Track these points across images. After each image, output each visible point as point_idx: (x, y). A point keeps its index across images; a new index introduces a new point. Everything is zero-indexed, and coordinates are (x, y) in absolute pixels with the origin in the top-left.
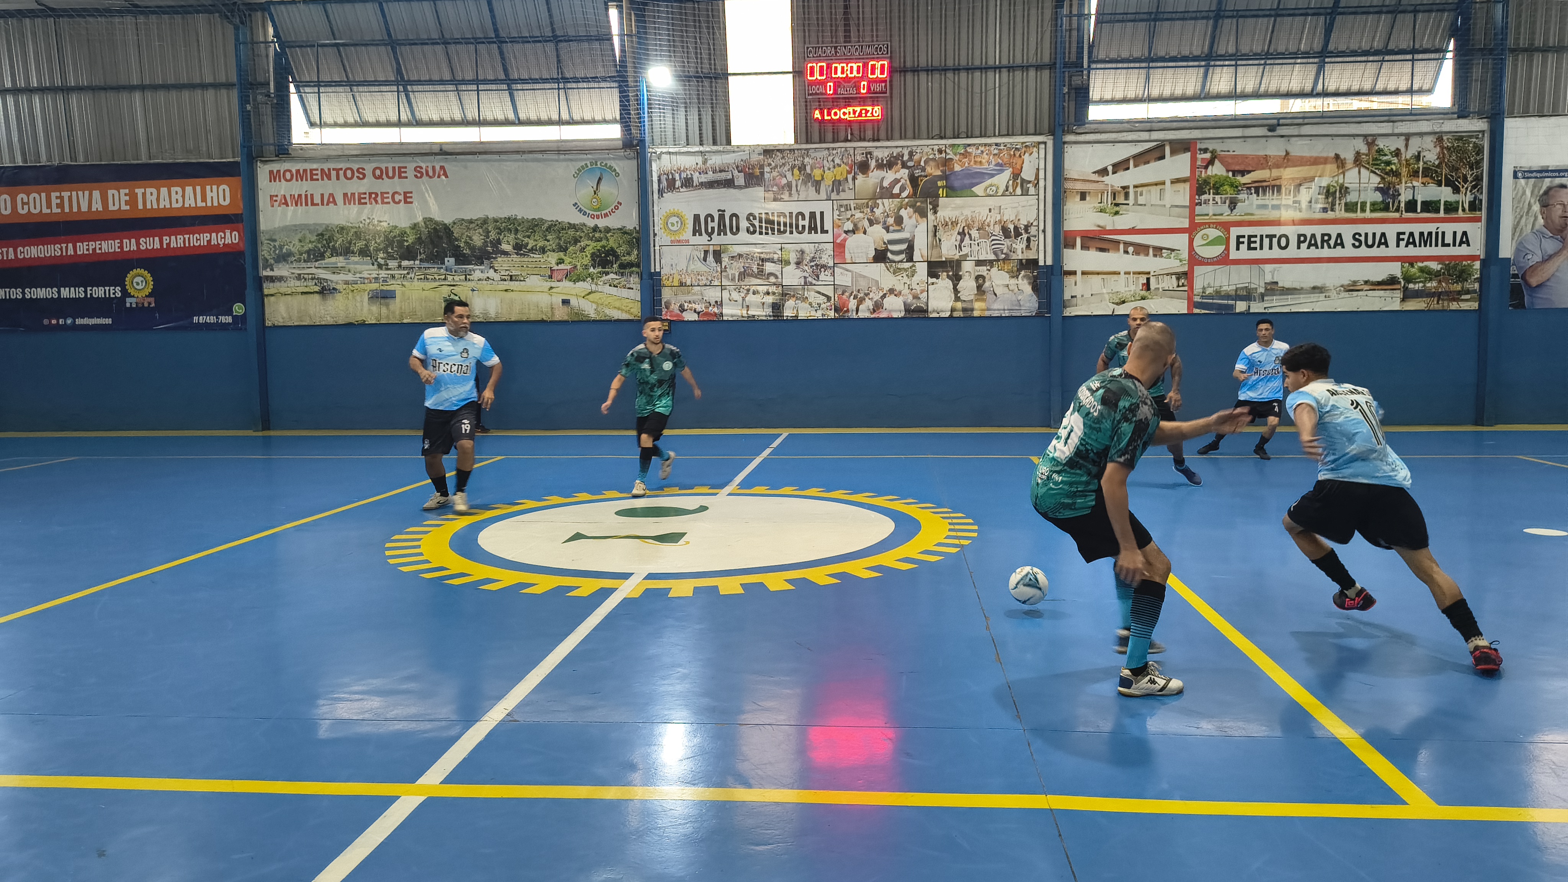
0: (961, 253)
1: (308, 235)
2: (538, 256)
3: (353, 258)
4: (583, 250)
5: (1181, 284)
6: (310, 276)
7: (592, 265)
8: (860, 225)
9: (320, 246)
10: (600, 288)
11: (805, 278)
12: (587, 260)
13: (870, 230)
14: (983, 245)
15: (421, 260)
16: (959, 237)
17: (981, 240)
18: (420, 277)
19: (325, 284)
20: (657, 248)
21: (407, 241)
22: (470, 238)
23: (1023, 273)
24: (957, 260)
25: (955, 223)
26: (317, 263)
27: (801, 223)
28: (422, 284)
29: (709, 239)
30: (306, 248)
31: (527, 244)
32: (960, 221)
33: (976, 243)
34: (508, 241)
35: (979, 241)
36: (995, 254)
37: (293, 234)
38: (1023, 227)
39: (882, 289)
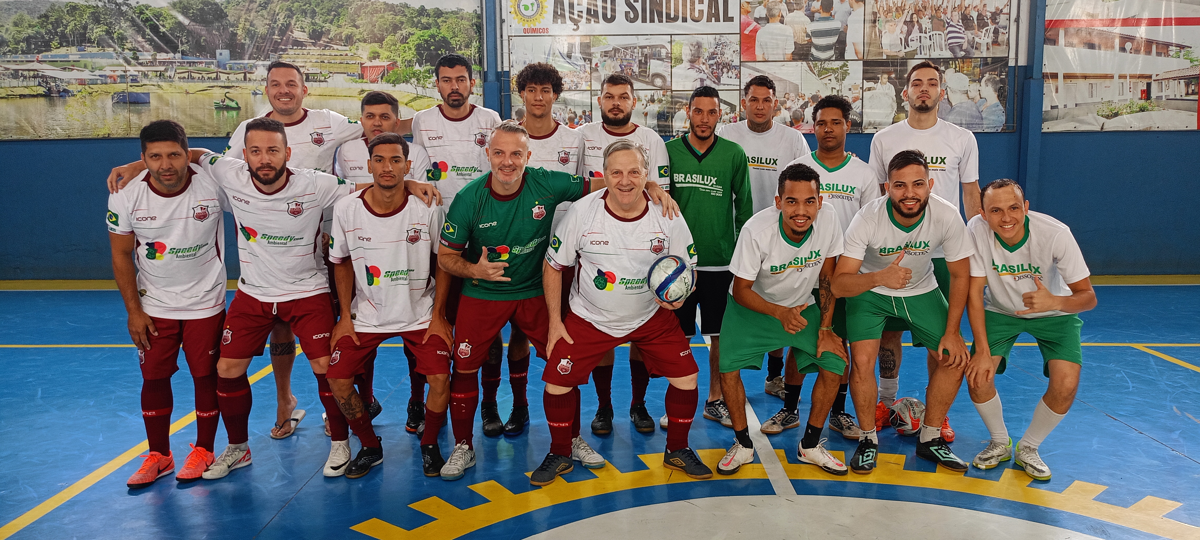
0: (908, 49)
1: (27, 17)
2: (344, 48)
3: (90, 49)
4: (404, 40)
5: (1190, 91)
6: (32, 73)
7: (418, 61)
8: (775, 12)
9: (43, 31)
10: (428, 92)
11: (702, 80)
12: (410, 55)
13: (789, 17)
14: (937, 38)
15: (183, 53)
16: (905, 28)
17: (934, 32)
18: (182, 75)
19: (53, 84)
20: (505, 37)
21: (163, 26)
22: (252, 25)
23: (987, 76)
24: (903, 58)
25: (900, 9)
26: (40, 56)
27: (698, 7)
28: (185, 85)
29: (575, 27)
30: (24, 35)
31: (329, 31)
32: (907, 7)
33: (928, 35)
34: (302, 28)
35: (931, 34)
36: (952, 50)
37: (6, 15)
38: (989, 15)
39: (803, 96)
